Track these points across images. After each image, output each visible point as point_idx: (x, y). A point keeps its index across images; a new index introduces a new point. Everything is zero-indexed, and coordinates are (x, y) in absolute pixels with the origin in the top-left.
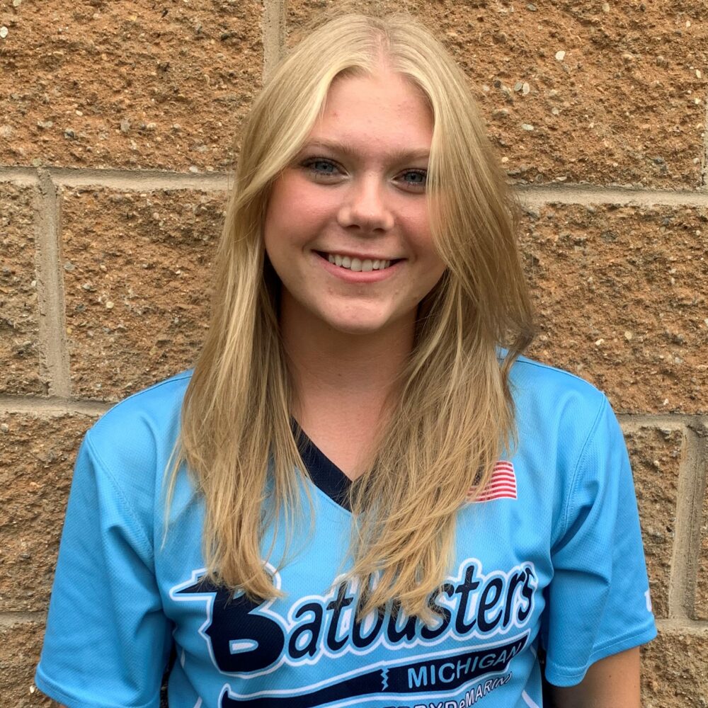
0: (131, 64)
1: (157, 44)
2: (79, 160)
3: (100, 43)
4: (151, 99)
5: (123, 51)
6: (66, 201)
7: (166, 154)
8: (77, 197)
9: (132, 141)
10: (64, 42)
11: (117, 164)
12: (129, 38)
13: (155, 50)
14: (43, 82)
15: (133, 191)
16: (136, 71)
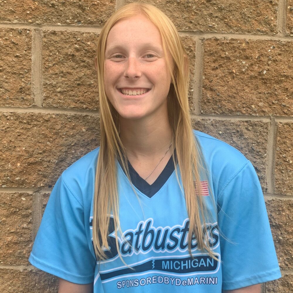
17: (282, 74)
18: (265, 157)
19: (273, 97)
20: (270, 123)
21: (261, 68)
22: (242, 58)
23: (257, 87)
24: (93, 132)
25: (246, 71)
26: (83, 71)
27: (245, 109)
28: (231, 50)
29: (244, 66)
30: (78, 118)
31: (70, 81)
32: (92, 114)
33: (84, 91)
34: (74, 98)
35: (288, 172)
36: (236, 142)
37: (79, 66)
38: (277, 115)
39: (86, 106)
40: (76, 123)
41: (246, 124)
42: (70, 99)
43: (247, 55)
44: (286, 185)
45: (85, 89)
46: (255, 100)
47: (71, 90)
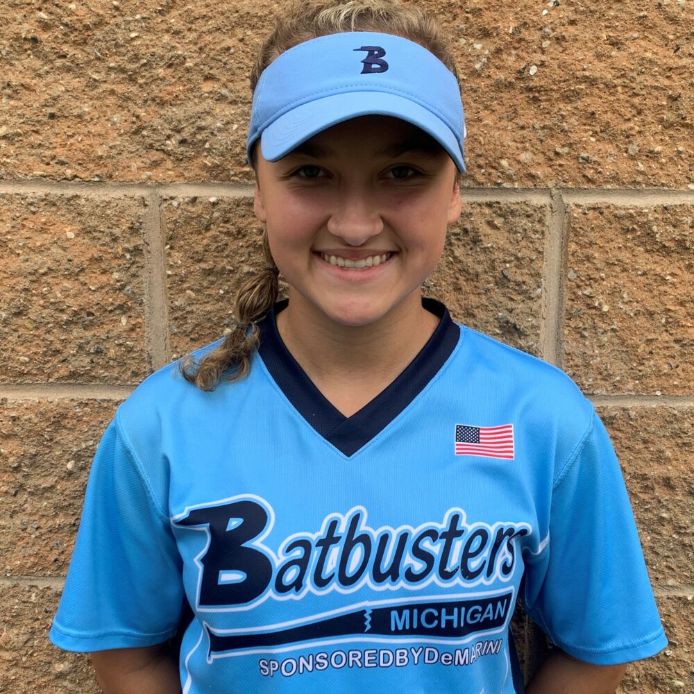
0: (644, 95)
1: (668, 77)
2: (590, 181)
3: (618, 78)
4: (659, 125)
5: (637, 84)
6: (576, 218)
7: (669, 174)
8: (585, 214)
9: (639, 163)
10: (587, 77)
11: (623, 183)
12: (643, 73)
13: (667, 82)
14: (563, 113)
15: (636, 207)
16: (648, 102)
17: (579, 74)
18: (539, 297)
19: (557, 138)
20: (551, 208)
21: (523, 59)
22: (473, 36)
23: (515, 112)
24: (94, 238)
25: (483, 69)
26: (61, 82)
27: (483, 171)
28: (443, 13)
29: (478, 56)
30: (54, 205)
31: (28, 107)
32: (89, 192)
33: (65, 133)
34: (42, 151)
35: (599, 334)
36: (462, 258)
37: (52, 68)
38: (570, 186)
39: (73, 170)
40: (51, 216)
41: (487, 211)
42: (32, 156)
43: (486, 27)
44: (593, 369)
45: (69, 127)
46: (509, 146)
47: (33, 131)
